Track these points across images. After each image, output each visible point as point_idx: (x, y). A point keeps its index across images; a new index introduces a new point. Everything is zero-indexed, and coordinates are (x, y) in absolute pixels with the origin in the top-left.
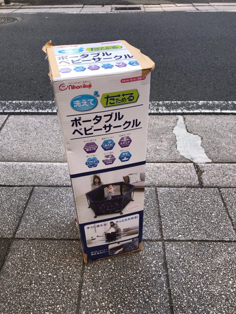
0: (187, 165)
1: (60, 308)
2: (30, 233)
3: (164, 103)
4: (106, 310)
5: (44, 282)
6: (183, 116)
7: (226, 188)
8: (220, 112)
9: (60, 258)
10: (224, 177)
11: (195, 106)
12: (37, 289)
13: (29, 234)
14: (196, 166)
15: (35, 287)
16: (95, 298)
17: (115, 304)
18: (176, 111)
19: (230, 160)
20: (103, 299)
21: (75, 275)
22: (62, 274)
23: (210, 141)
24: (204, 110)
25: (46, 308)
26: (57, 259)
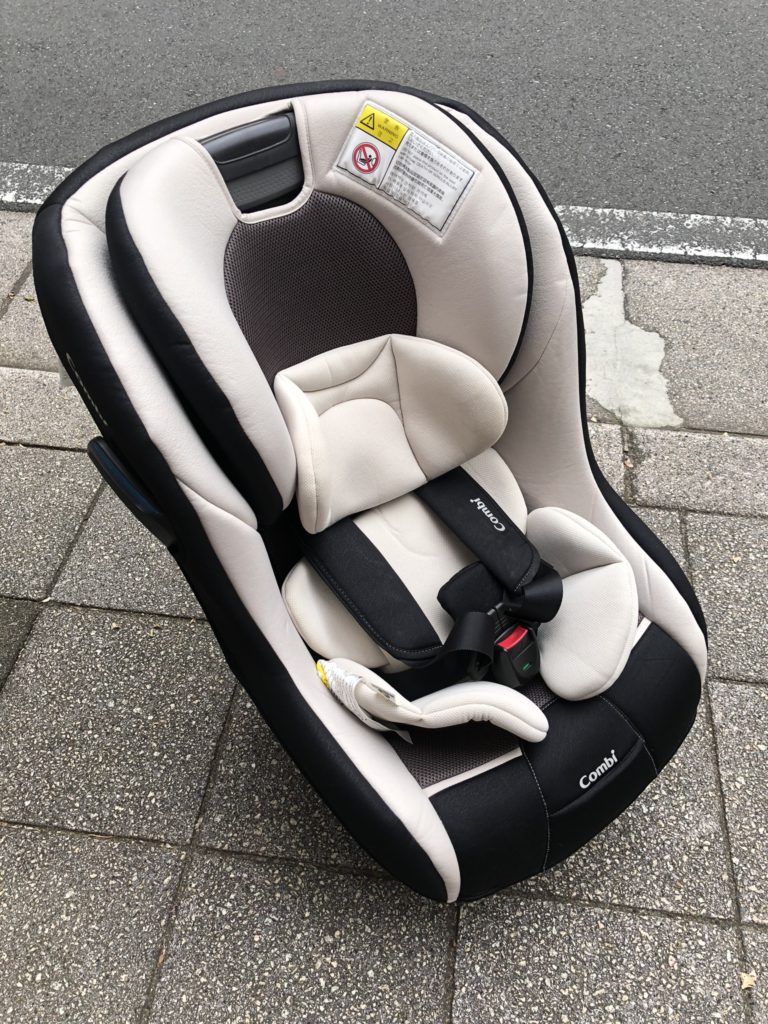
0: (600, 430)
1: (156, 800)
2: (94, 591)
3: (570, 211)
4: (279, 818)
5: (118, 729)
6: (623, 263)
7: (708, 513)
8: (751, 258)
9: (170, 669)
10: (708, 478)
11: (671, 231)
12: (98, 745)
13: (89, 595)
14: (628, 434)
15: (94, 739)
16: (253, 786)
17: (307, 807)
18: (603, 243)
19: (744, 424)
20: (275, 790)
21: (207, 719)
22: (172, 712)
23: (695, 355)
24: (699, 248)
25: (118, 796)
26: (162, 670)
